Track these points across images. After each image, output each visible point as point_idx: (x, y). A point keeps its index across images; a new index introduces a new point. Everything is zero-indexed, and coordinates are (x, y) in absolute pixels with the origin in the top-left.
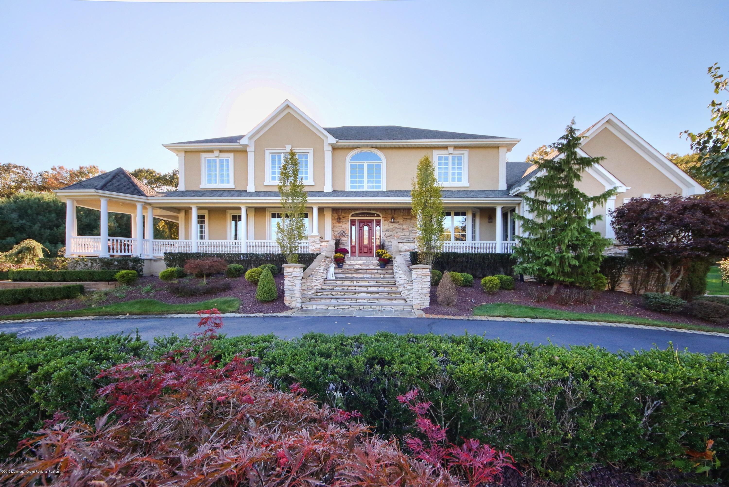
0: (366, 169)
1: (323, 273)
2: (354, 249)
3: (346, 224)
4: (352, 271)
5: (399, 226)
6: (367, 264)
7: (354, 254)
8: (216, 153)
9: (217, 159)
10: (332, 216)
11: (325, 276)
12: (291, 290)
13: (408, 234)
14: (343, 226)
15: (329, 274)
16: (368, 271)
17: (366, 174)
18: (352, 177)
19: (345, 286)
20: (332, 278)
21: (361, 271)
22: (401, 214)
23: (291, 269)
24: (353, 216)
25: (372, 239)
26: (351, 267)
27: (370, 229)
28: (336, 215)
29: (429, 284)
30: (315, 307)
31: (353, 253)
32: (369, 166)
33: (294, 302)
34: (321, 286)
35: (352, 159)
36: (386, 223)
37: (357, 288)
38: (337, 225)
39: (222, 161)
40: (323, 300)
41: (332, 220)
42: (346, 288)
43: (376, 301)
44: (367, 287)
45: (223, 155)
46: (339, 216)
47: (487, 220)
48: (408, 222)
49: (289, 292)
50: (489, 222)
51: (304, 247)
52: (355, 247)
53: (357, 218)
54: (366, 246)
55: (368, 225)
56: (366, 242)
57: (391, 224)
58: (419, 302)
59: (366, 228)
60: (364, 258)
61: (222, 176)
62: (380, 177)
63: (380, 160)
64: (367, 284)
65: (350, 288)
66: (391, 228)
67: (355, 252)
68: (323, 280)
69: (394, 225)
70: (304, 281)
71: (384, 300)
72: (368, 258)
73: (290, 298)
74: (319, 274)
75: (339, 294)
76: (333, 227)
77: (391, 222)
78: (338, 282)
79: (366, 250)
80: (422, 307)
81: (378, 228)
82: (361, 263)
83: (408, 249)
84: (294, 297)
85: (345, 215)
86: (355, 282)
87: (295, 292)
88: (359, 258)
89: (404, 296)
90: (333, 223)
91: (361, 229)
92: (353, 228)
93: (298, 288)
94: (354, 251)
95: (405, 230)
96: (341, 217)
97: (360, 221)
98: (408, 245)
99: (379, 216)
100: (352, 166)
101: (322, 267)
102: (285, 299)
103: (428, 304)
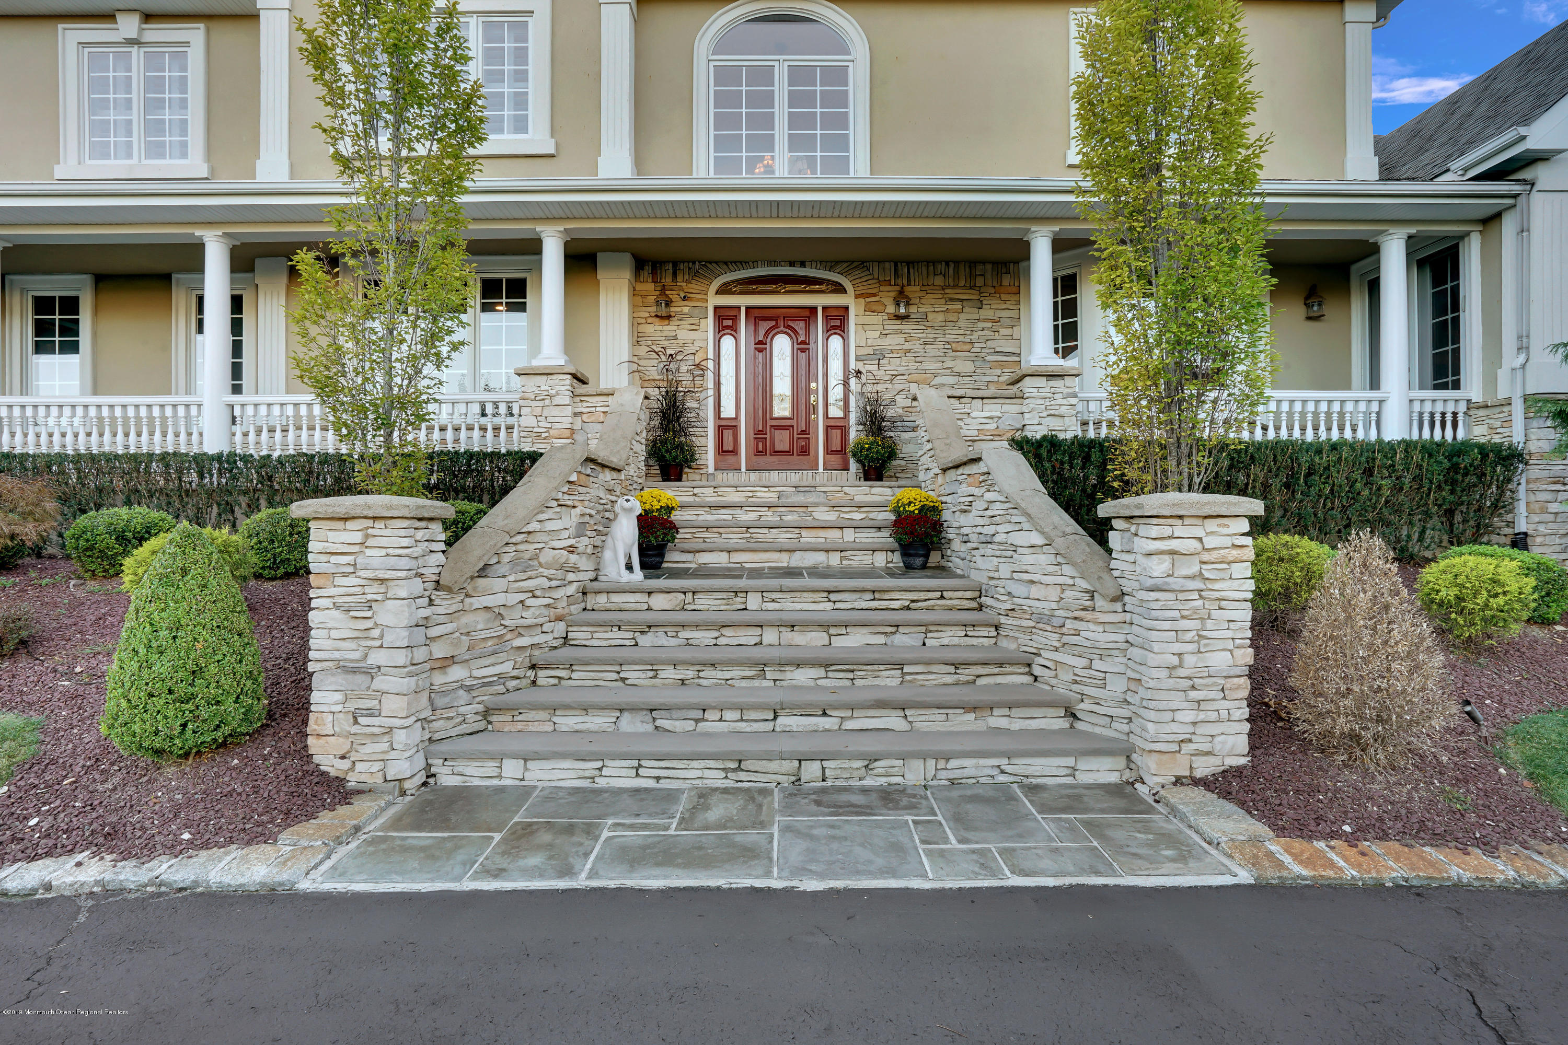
0: (781, 88)
1: (572, 549)
2: (728, 434)
3: (695, 328)
4: (732, 539)
5: (929, 334)
6: (800, 499)
7: (731, 459)
8: (128, 26)
9: (134, 50)
10: (634, 293)
11: (584, 563)
12: (354, 671)
13: (968, 367)
14: (683, 335)
15: (608, 555)
16: (809, 537)
17: (781, 110)
18: (721, 122)
19: (697, 626)
20: (626, 577)
21: (773, 535)
22: (939, 281)
23: (351, 534)
24: (721, 291)
25: (808, 391)
26: (724, 515)
27: (802, 348)
28: (650, 286)
29: (1244, 615)
30: (512, 770)
31: (726, 452)
32: (797, 75)
33: (370, 749)
34: (561, 627)
35: (720, 47)
36: (875, 319)
37: (770, 636)
38: (656, 330)
39: (152, 62)
40: (569, 721)
41: (634, 307)
42: (704, 637)
43: (894, 721)
44: (825, 626)
45: (158, 33)
46: (664, 289)
47: (1300, 311)
48: (970, 314)
49: (341, 680)
50: (1309, 318)
51: (497, 429)
52: (735, 428)
53: (743, 301)
54: (782, 426)
55: (792, 332)
56: (781, 409)
57: (895, 326)
58: (1183, 731)
59: (782, 345)
60: (774, 476)
61: (155, 127)
62: (842, 121)
63: (842, 48)
64: (821, 607)
65: (730, 637)
66: (893, 341)
67: (735, 452)
68: (571, 590)
69: (907, 327)
70: (445, 604)
71: (937, 715)
72: (794, 477)
73: (345, 723)
74: (547, 556)
75: (668, 674)
76: (637, 339)
77: (898, 317)
78: (658, 601)
79: (782, 441)
80: (1205, 768)
81: (835, 342)
82: (770, 496)
83: (992, 426)
84: (371, 713)
85: (694, 287)
86: (754, 601)
87: (380, 683)
88: (754, 476)
89: (1062, 684)
90: (635, 323)
91: (761, 347)
92: (728, 342)
93: (401, 658)
94: (728, 446)
95: (953, 349)
96: (673, 295)
97: (756, 314)
98: (993, 409)
99: (839, 289)
100: (723, 75)
101: (571, 519)
102: (312, 726)
103: (1242, 743)
